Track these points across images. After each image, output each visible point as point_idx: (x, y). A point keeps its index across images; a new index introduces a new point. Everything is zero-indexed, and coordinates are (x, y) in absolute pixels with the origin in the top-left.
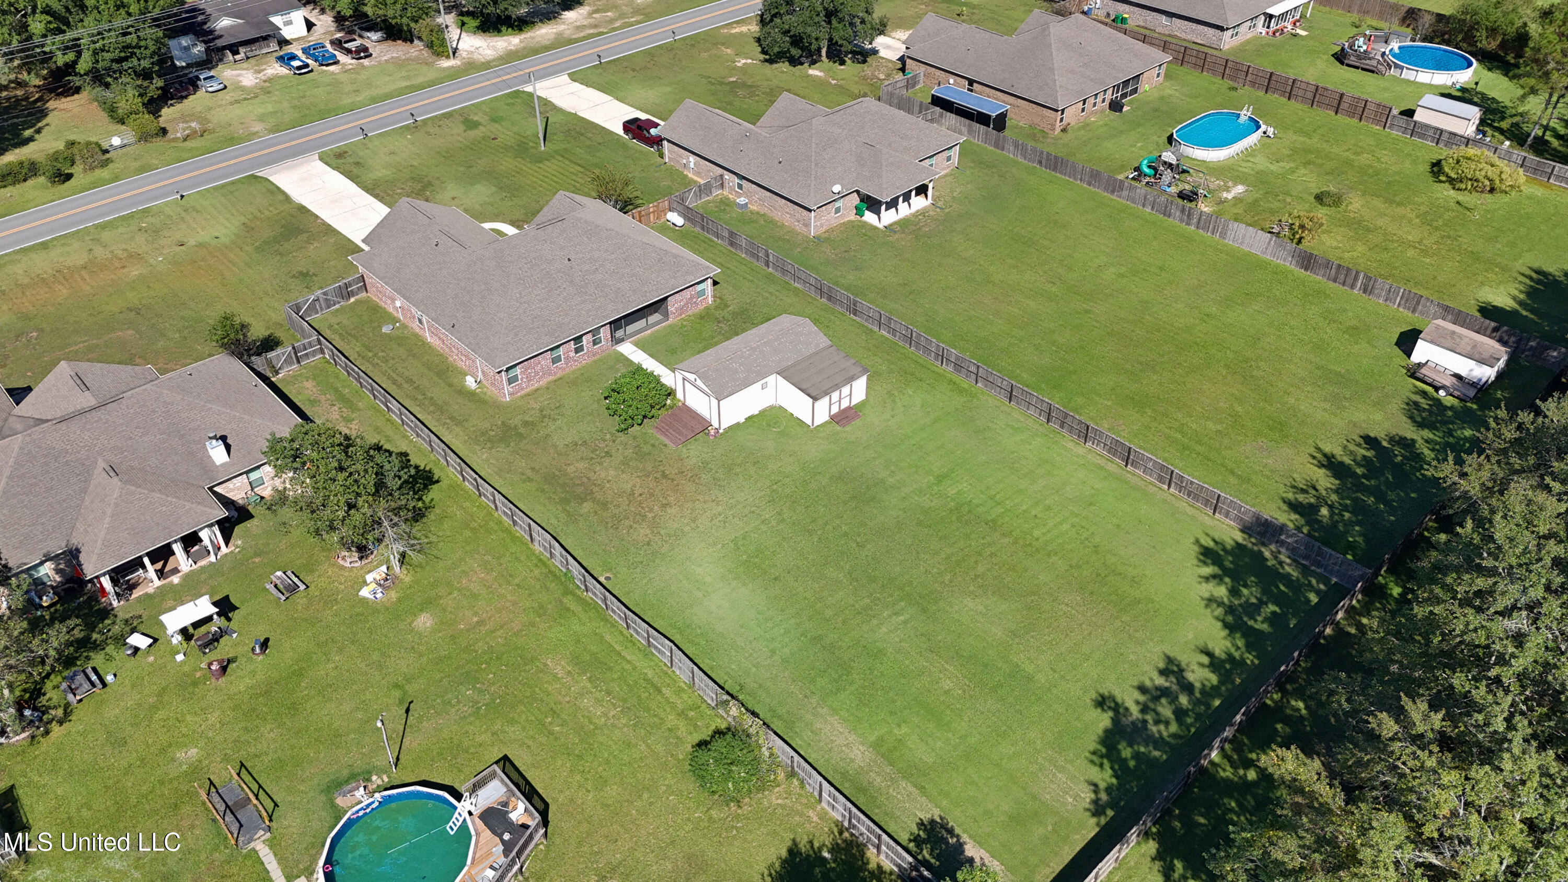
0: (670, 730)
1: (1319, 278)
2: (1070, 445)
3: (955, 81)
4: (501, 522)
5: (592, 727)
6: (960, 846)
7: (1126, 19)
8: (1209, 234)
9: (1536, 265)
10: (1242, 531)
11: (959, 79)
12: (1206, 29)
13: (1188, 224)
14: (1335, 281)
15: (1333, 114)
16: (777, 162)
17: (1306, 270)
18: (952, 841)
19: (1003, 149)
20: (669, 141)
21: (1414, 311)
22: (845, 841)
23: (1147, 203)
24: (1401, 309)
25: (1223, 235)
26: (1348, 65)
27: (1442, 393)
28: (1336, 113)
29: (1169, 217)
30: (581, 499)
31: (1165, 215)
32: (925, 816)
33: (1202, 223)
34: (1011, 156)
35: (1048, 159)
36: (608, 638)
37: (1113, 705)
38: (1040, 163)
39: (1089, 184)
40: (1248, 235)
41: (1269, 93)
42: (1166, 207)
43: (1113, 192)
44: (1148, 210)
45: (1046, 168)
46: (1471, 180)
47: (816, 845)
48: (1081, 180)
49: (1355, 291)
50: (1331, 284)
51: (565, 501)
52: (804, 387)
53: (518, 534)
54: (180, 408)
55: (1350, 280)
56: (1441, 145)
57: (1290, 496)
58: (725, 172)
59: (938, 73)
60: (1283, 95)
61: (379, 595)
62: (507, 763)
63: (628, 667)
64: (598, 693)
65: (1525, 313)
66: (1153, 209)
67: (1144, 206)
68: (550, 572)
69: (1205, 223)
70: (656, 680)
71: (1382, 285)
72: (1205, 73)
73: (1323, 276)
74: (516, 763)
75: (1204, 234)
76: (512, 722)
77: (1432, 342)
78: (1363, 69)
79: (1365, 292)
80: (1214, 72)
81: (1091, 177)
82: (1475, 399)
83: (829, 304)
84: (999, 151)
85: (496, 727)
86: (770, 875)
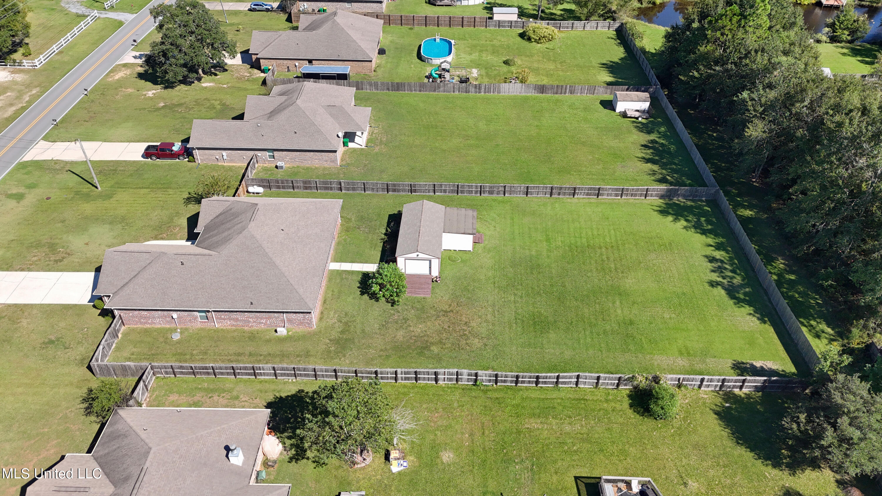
0: (613, 410)
1: (550, 95)
2: (569, 200)
3: (299, 63)
4: (405, 385)
5: (585, 436)
6: (752, 365)
7: (326, 10)
8: (492, 93)
9: (599, 62)
10: (660, 199)
11: (301, 62)
12: (372, 4)
13: (480, 93)
14: (557, 93)
15: (461, 27)
16: (293, 133)
17: (542, 93)
18: (748, 366)
19: (362, 89)
20: (199, 149)
21: (593, 94)
22: (724, 395)
23: (455, 90)
24: (588, 95)
25: (499, 92)
26: (438, 5)
27: (640, 119)
28: (463, 27)
29: (469, 92)
30: (427, 348)
31: (466, 92)
32: (730, 365)
33: (487, 89)
34: (368, 91)
35: (392, 86)
36: (533, 396)
37: (715, 283)
38: (388, 89)
39: (420, 91)
40: (511, 87)
41: (427, 26)
42: (466, 88)
43: (435, 91)
44: (457, 93)
45: (392, 91)
46: (544, 37)
47: (719, 404)
48: (415, 90)
49: (567, 95)
50: (557, 96)
51: (421, 354)
52: (463, 232)
53: (422, 385)
54: (185, 448)
55: (563, 91)
56: (513, 28)
57: (653, 178)
58: (256, 152)
59: (285, 62)
60: (434, 25)
61: (405, 464)
62: (581, 479)
63: (559, 401)
64: (566, 421)
65: (620, 80)
66: (459, 92)
67: (454, 92)
68: (463, 389)
69: (488, 89)
70: (577, 397)
71: (578, 87)
72: (391, 25)
73: (551, 93)
74: (583, 476)
75: (489, 94)
76: (555, 462)
77: (624, 101)
78: (446, 5)
79: (571, 93)
80: (396, 24)
81: (420, 87)
82: (651, 117)
83: (396, 193)
84: (361, 91)
85: (553, 470)
86: (725, 428)
